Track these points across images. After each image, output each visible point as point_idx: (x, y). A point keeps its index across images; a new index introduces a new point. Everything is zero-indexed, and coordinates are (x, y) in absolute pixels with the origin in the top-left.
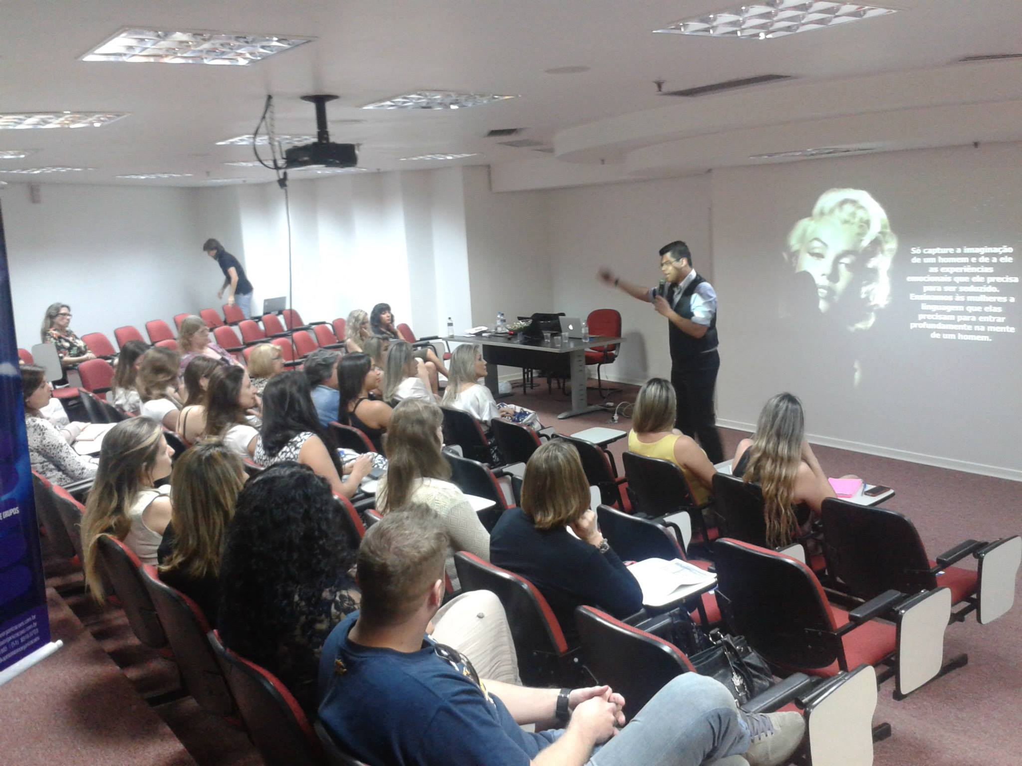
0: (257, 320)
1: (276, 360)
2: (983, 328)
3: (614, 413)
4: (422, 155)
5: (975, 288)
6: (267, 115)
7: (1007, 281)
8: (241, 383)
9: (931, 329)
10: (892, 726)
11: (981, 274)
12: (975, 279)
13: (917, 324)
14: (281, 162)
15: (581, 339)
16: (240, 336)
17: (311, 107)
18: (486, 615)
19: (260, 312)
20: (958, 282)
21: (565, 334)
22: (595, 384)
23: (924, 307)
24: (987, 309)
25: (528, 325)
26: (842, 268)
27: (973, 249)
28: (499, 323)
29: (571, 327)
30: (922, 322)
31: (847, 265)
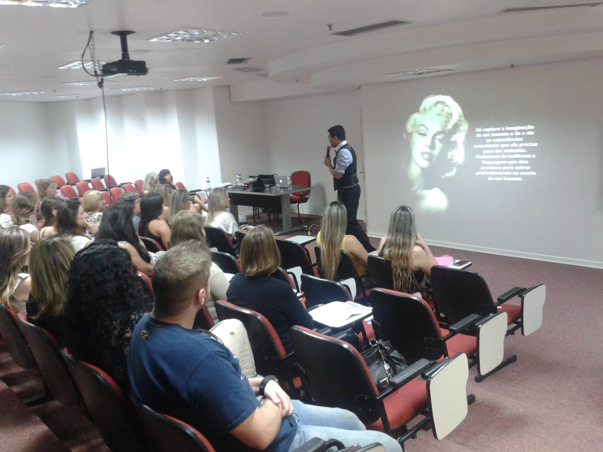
0: (88, 182)
1: (100, 201)
2: (517, 173)
3: (308, 231)
4: (188, 78)
5: (513, 150)
6: (90, 43)
7: (531, 146)
8: (78, 211)
9: (488, 175)
10: (476, 396)
11: (516, 142)
12: (512, 145)
13: (480, 172)
14: (99, 72)
15: (287, 188)
16: (77, 192)
17: (118, 39)
18: (235, 332)
19: (89, 177)
20: (503, 147)
21: (278, 185)
22: (297, 216)
23: (484, 162)
24: (520, 162)
25: (255, 180)
26: (437, 142)
27: (511, 128)
28: (238, 180)
29: (281, 181)
30: (483, 171)
31: (440, 140)
